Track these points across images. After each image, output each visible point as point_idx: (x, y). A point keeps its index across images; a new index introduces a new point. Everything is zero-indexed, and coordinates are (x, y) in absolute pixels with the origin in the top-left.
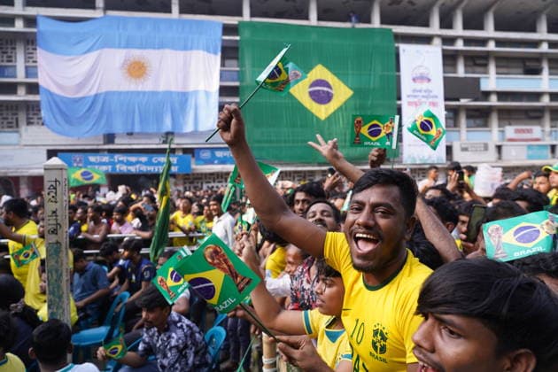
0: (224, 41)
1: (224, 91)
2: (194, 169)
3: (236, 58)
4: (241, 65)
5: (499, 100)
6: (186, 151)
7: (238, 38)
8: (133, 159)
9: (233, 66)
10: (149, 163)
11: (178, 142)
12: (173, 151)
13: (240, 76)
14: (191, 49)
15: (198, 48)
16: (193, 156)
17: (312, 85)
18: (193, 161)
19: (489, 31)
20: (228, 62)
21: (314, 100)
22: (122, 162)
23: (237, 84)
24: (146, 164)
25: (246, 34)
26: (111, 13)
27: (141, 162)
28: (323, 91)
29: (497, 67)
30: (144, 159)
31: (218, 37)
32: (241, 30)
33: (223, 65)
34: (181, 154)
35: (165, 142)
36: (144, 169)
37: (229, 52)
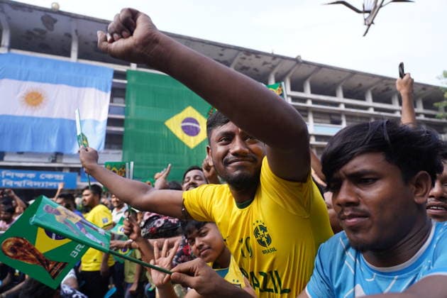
0: (113, 83)
1: (111, 122)
2: (79, 186)
3: (123, 97)
4: (127, 102)
5: (316, 140)
6: (72, 169)
7: (125, 82)
8: (21, 175)
9: (120, 103)
10: (37, 179)
11: (66, 162)
12: (60, 169)
13: (125, 111)
14: (86, 86)
15: (91, 87)
16: (79, 174)
17: (183, 122)
18: (79, 178)
19: (307, 94)
20: (115, 100)
21: (185, 132)
22: (9, 178)
23: (122, 117)
24: (33, 179)
25: (133, 79)
26: (14, 51)
27: (29, 179)
28: (193, 127)
29: (314, 118)
30: (32, 175)
31: (109, 80)
32: (129, 76)
33: (112, 101)
34: (67, 171)
35: (54, 161)
36: (31, 184)
37: (117, 92)
